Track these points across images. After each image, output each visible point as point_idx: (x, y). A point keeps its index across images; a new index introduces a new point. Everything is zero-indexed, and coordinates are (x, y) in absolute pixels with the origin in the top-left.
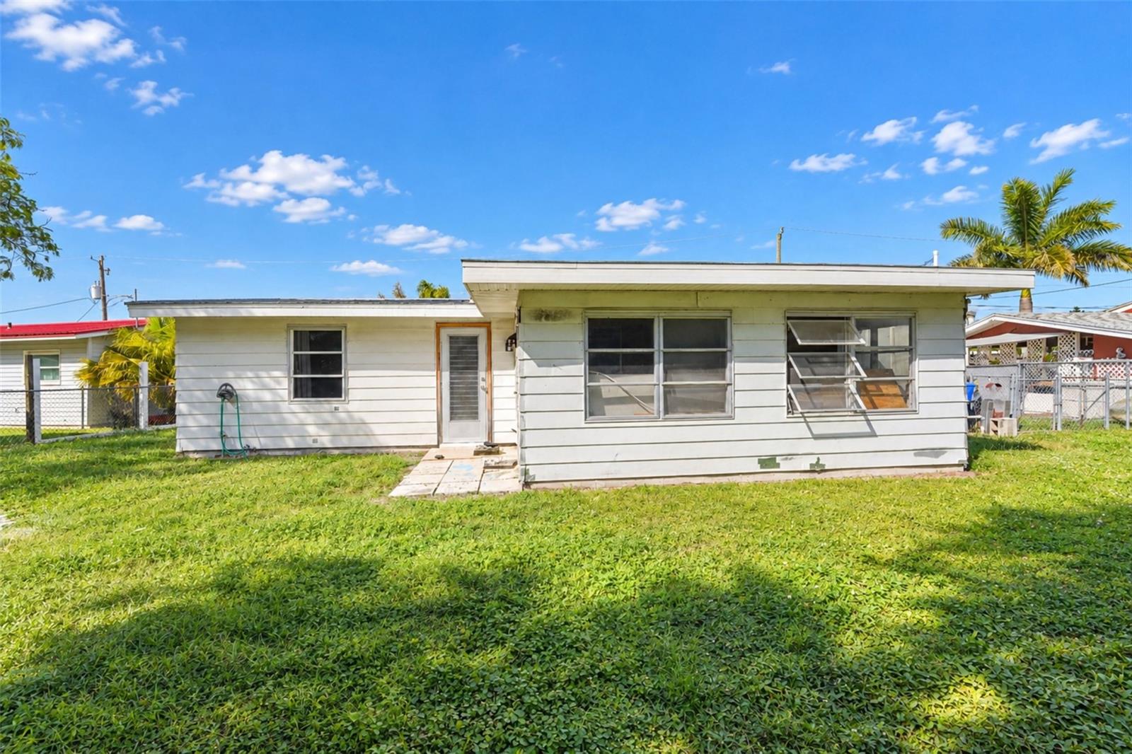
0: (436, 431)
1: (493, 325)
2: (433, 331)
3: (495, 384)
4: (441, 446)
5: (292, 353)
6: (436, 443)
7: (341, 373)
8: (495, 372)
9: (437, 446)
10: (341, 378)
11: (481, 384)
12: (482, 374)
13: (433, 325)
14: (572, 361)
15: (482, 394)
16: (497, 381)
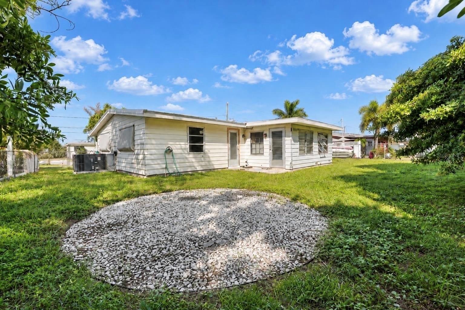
0: (228, 163)
2: (227, 130)
5: (189, 135)
6: (228, 167)
8: (241, 145)
10: (203, 145)
13: (227, 128)
14: (297, 141)
16: (241, 147)
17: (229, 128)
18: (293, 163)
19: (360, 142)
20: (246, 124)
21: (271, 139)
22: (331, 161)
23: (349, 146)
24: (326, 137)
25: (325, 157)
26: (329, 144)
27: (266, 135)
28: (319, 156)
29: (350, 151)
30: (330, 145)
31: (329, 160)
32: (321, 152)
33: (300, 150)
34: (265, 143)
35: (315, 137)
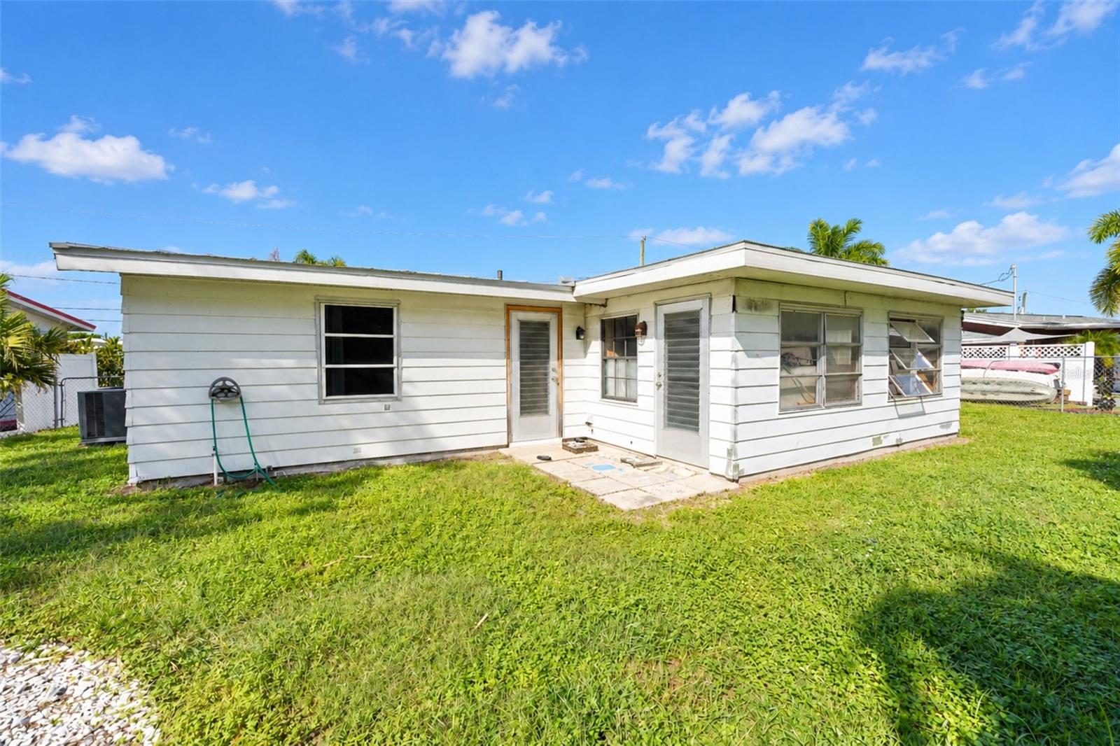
0: (506, 429)
1: (564, 311)
2: (502, 313)
3: (565, 374)
4: (511, 445)
5: (324, 335)
6: (506, 443)
7: (392, 363)
8: (566, 361)
9: (507, 446)
10: (392, 369)
11: (552, 375)
12: (553, 363)
13: (501, 307)
14: (768, 352)
15: (552, 386)
16: (566, 370)
17: (511, 307)
18: (742, 450)
19: (1089, 348)
20: (573, 288)
21: (662, 342)
22: (955, 428)
23: (1041, 363)
24: (934, 332)
25: (923, 414)
26: (944, 359)
27: (644, 327)
28: (892, 413)
29: (1048, 380)
30: (948, 363)
31: (947, 424)
32: (899, 394)
33: (784, 392)
34: (642, 358)
35: (875, 334)
